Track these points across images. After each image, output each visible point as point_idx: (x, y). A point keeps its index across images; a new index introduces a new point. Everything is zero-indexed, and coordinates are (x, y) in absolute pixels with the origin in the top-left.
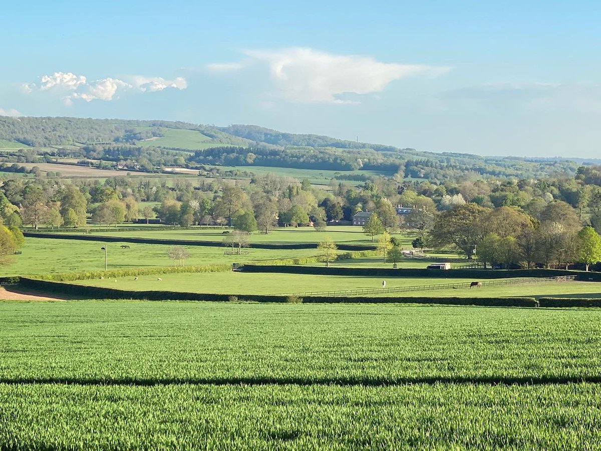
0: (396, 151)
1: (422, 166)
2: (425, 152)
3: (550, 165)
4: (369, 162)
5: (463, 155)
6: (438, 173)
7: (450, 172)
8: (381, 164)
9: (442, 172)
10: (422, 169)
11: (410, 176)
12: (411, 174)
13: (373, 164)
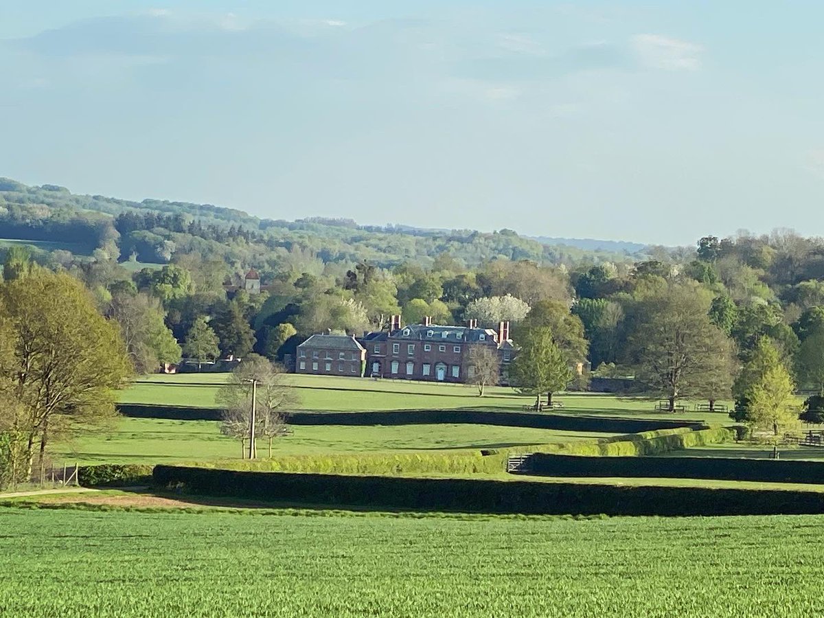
0: (21, 191)
1: (167, 232)
2: (95, 198)
3: (461, 240)
4: (12, 216)
5: (201, 208)
6: (211, 250)
7: (240, 248)
8: (45, 222)
9: (220, 247)
10: (168, 237)
11: (134, 257)
12: (138, 250)
13: (20, 222)
